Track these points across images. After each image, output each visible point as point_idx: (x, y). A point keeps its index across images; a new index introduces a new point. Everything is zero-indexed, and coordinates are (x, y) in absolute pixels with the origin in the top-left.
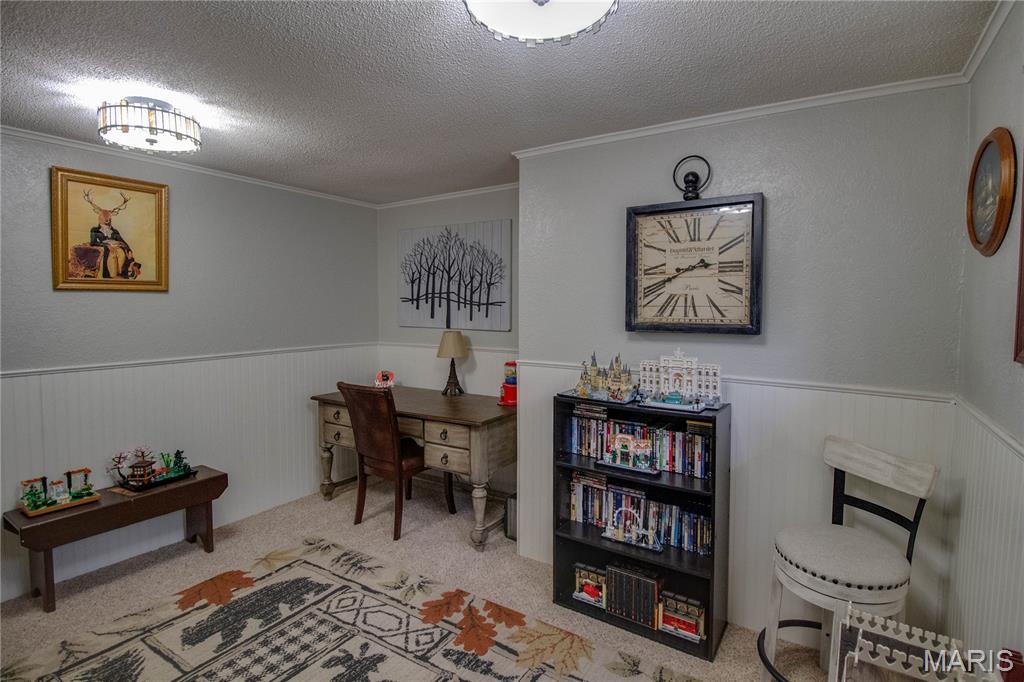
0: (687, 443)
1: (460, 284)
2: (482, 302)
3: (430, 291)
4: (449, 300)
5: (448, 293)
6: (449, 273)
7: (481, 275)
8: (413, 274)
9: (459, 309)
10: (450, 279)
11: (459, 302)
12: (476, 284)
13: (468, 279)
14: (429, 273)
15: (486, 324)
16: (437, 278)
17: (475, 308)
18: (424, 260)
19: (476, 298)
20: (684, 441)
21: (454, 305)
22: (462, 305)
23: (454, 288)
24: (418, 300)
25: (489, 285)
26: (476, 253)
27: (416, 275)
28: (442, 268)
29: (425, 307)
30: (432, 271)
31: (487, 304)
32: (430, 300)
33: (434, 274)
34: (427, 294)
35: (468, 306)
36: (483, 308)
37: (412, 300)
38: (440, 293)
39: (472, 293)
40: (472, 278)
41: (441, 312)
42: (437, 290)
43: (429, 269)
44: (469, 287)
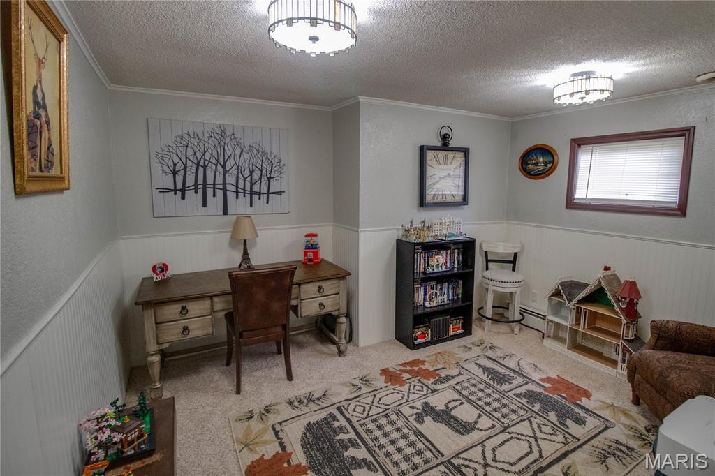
0: (452, 254)
1: (238, 177)
2: (262, 191)
3: (200, 181)
4: (225, 191)
5: (224, 184)
6: (224, 167)
7: (261, 170)
8: (175, 165)
9: (237, 198)
10: (225, 172)
11: (237, 192)
12: (256, 177)
13: (247, 173)
14: (198, 165)
15: (267, 209)
16: (208, 171)
17: (255, 197)
18: (190, 152)
19: (256, 188)
20: (450, 253)
21: (231, 196)
22: (241, 195)
23: (231, 179)
24: (183, 190)
25: (269, 179)
26: (255, 151)
27: (180, 166)
28: (215, 162)
29: (194, 198)
30: (202, 163)
31: (268, 193)
32: (200, 191)
33: (205, 167)
34: (196, 184)
35: (248, 196)
36: (264, 197)
37: (175, 191)
38: (214, 184)
39: (252, 185)
40: (251, 173)
41: (215, 202)
42: (210, 180)
43: (199, 162)
44: (249, 179)
